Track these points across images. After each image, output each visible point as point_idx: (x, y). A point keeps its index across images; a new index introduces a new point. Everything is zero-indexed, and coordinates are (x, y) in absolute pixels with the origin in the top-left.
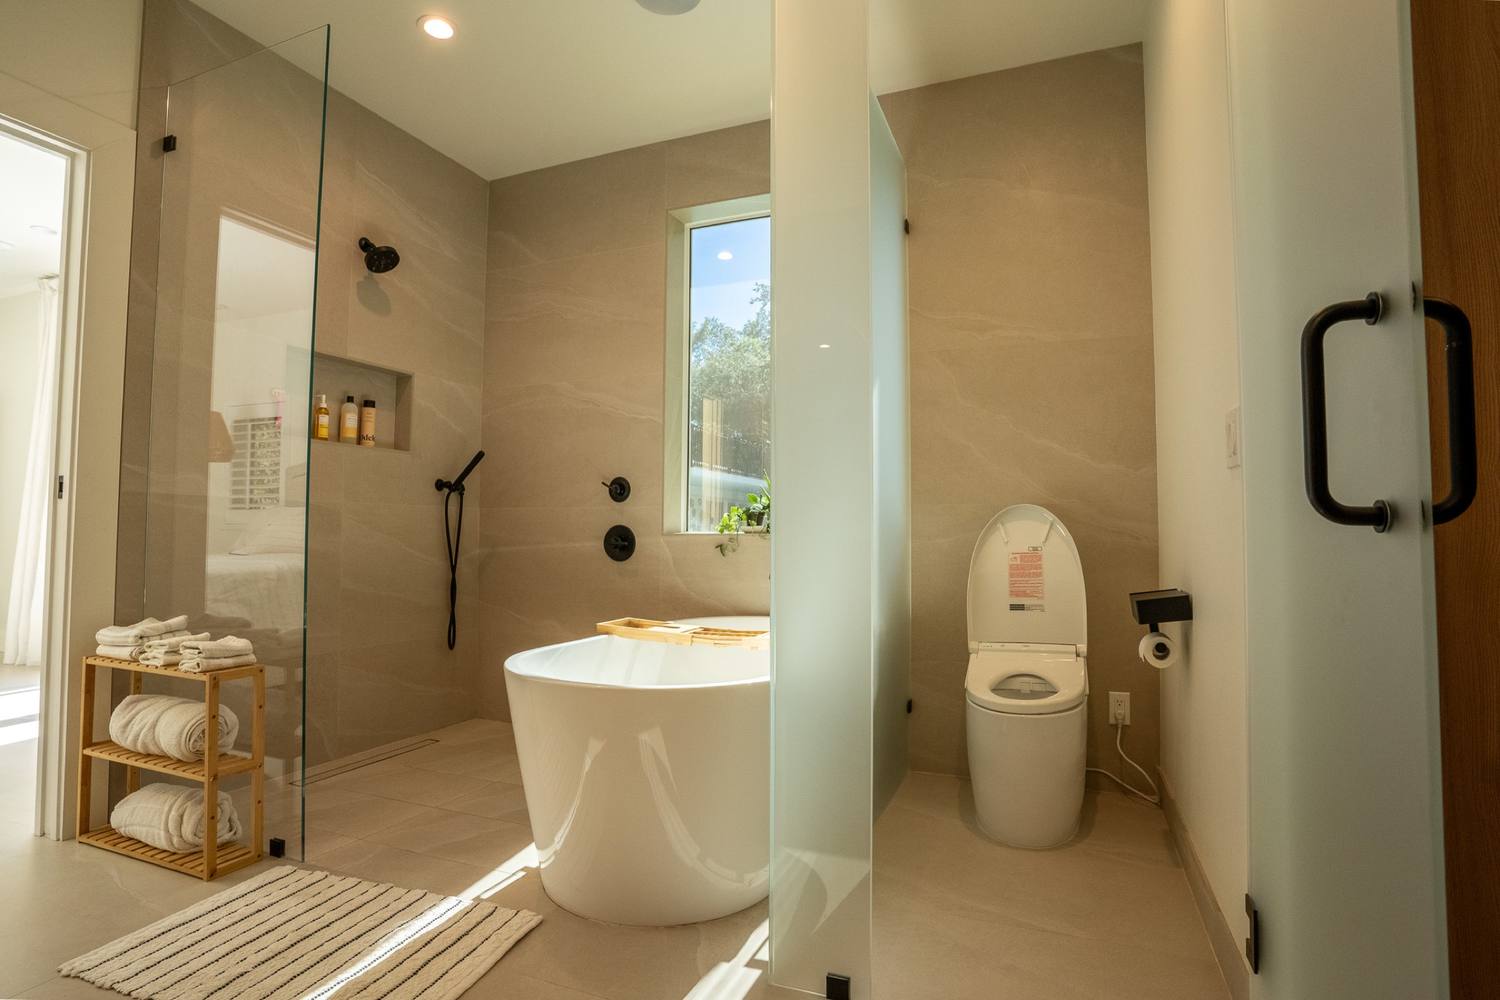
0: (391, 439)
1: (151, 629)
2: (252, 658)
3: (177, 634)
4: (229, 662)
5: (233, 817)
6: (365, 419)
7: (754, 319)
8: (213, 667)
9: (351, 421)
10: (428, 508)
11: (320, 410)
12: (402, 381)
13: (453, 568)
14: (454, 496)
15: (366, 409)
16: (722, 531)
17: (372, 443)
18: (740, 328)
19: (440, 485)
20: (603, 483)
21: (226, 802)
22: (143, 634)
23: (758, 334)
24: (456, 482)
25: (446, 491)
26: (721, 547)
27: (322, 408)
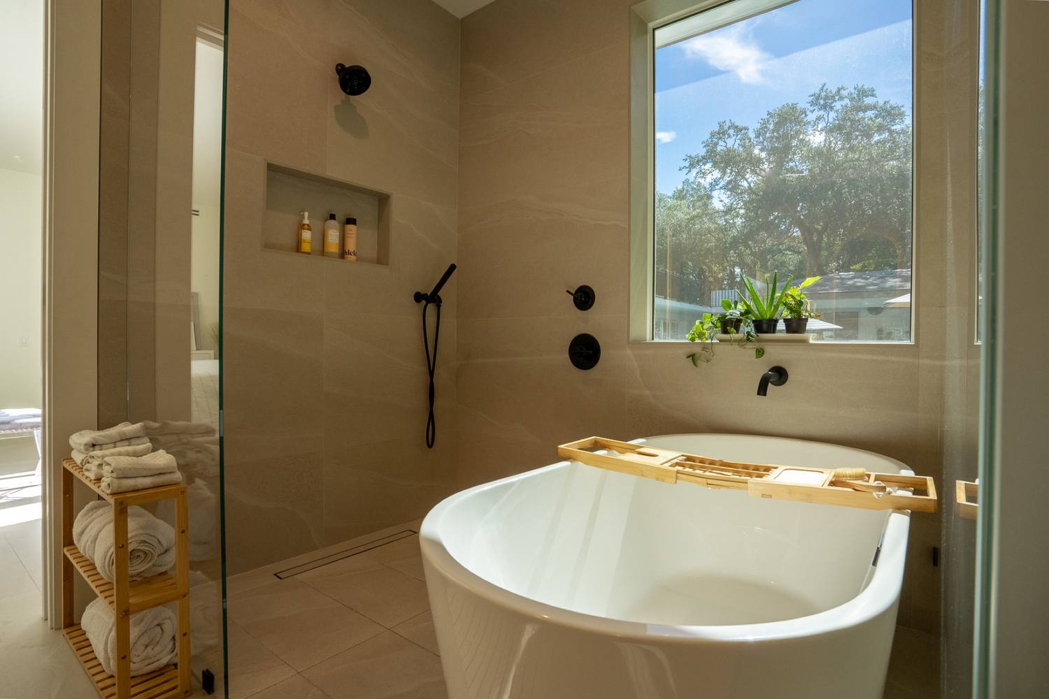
0: (375, 256)
1: (102, 436)
2: (178, 476)
3: (133, 441)
4: (147, 481)
5: (176, 635)
6: (347, 235)
7: (680, 187)
8: (123, 489)
9: (333, 236)
10: (408, 317)
11: (302, 226)
12: (382, 200)
13: (431, 373)
14: (431, 308)
15: (348, 225)
16: (693, 339)
17: (353, 258)
18: (670, 194)
19: (418, 297)
20: (568, 291)
21: (168, 622)
22: (94, 443)
23: (683, 198)
24: (432, 293)
25: (424, 302)
26: (693, 357)
27: (304, 225)
